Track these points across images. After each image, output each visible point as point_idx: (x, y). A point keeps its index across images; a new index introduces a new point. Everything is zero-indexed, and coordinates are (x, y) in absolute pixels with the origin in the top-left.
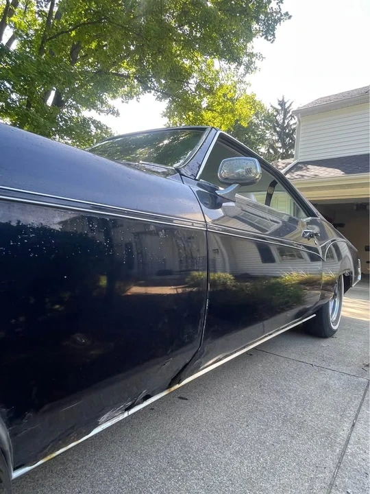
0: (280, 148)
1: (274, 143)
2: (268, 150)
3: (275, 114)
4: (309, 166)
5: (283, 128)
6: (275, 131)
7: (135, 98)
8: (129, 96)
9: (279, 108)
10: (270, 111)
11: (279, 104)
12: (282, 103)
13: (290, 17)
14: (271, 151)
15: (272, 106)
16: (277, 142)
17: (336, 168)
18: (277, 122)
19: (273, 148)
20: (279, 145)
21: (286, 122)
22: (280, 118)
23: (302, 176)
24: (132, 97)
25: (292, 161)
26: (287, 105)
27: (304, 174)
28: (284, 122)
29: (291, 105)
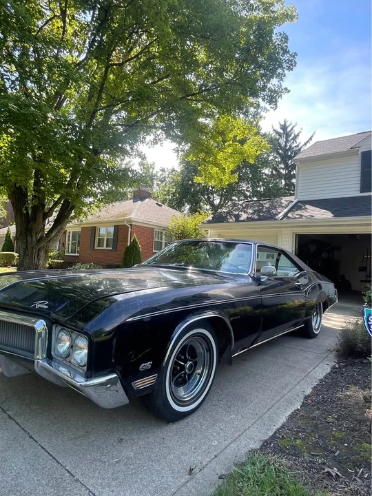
0: (283, 169)
1: (278, 165)
2: (272, 172)
3: (278, 137)
4: (307, 206)
5: (286, 151)
6: (278, 153)
7: (159, 143)
8: (155, 142)
9: (282, 131)
10: (273, 135)
11: (281, 128)
12: (284, 127)
13: (289, 91)
14: (274, 172)
15: (274, 130)
16: (280, 163)
17: (328, 210)
18: (280, 145)
19: (276, 170)
20: (282, 166)
21: (288, 145)
22: (282, 141)
23: (301, 216)
24: (156, 143)
25: (294, 199)
26: (288, 130)
27: (302, 214)
28: (286, 145)
29: (292, 129)
